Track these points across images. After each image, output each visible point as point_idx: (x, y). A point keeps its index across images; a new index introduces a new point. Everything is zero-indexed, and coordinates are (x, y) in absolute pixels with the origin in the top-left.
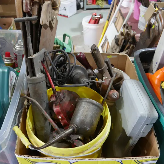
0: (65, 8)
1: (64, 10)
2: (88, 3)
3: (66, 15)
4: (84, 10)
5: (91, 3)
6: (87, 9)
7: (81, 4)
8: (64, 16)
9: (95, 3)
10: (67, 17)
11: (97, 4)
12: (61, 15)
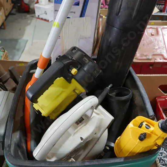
0: (45, 12)
3: (47, 19)
8: (45, 20)
10: (48, 21)
12: (42, 19)
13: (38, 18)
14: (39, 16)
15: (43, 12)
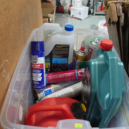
0: (80, 13)
1: (79, 15)
2: (97, 10)
3: (80, 18)
4: (93, 15)
5: (100, 10)
6: (96, 15)
7: (92, 10)
8: (78, 19)
9: (103, 11)
10: (81, 20)
11: (104, 11)
12: (76, 18)
13: (73, 17)
14: (73, 16)
15: (78, 13)
